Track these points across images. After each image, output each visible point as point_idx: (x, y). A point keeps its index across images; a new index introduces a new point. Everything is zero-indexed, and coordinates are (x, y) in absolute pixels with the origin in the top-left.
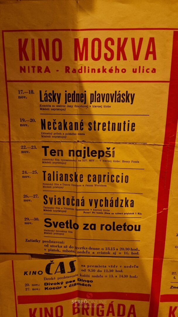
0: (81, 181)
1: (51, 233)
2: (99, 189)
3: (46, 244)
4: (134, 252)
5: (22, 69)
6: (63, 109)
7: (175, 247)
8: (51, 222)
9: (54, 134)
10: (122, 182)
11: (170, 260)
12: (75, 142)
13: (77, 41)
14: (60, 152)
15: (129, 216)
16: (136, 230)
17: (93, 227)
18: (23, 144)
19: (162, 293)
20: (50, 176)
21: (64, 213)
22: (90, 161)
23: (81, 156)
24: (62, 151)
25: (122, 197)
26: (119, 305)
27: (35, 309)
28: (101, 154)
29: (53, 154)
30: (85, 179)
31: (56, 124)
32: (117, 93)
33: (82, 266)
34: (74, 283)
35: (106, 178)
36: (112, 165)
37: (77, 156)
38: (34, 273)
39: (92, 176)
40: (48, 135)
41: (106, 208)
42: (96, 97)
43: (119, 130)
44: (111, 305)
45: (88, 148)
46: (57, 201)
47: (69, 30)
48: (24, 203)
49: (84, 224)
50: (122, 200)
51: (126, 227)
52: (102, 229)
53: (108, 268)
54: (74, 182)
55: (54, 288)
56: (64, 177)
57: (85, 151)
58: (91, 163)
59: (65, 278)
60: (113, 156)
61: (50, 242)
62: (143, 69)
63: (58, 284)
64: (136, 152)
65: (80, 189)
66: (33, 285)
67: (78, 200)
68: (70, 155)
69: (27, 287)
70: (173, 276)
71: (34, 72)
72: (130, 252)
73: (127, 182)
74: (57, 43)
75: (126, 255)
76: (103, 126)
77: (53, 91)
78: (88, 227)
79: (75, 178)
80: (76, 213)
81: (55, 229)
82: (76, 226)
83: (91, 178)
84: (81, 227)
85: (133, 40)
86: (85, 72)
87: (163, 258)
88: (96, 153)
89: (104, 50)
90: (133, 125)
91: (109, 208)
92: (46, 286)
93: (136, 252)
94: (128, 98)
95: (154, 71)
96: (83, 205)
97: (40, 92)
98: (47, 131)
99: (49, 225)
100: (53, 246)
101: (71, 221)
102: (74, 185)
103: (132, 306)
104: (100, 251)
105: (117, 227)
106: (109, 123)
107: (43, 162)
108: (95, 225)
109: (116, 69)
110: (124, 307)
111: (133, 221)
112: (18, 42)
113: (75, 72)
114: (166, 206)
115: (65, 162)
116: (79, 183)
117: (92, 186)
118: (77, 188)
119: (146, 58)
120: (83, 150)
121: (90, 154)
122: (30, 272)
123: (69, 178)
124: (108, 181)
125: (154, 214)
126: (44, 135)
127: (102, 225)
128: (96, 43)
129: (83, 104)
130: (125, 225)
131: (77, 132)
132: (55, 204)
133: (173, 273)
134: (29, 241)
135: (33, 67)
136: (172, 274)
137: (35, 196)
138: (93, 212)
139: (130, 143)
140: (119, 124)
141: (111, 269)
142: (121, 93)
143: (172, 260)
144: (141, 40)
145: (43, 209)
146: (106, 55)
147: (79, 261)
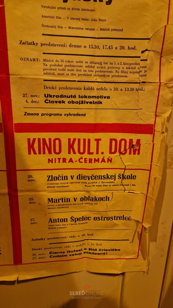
7: (21, 59)
11: (18, 77)
19: (15, 121)
70: (25, 99)
87: (9, 75)
133: (25, 95)
136: (23, 97)
143: (20, 76)
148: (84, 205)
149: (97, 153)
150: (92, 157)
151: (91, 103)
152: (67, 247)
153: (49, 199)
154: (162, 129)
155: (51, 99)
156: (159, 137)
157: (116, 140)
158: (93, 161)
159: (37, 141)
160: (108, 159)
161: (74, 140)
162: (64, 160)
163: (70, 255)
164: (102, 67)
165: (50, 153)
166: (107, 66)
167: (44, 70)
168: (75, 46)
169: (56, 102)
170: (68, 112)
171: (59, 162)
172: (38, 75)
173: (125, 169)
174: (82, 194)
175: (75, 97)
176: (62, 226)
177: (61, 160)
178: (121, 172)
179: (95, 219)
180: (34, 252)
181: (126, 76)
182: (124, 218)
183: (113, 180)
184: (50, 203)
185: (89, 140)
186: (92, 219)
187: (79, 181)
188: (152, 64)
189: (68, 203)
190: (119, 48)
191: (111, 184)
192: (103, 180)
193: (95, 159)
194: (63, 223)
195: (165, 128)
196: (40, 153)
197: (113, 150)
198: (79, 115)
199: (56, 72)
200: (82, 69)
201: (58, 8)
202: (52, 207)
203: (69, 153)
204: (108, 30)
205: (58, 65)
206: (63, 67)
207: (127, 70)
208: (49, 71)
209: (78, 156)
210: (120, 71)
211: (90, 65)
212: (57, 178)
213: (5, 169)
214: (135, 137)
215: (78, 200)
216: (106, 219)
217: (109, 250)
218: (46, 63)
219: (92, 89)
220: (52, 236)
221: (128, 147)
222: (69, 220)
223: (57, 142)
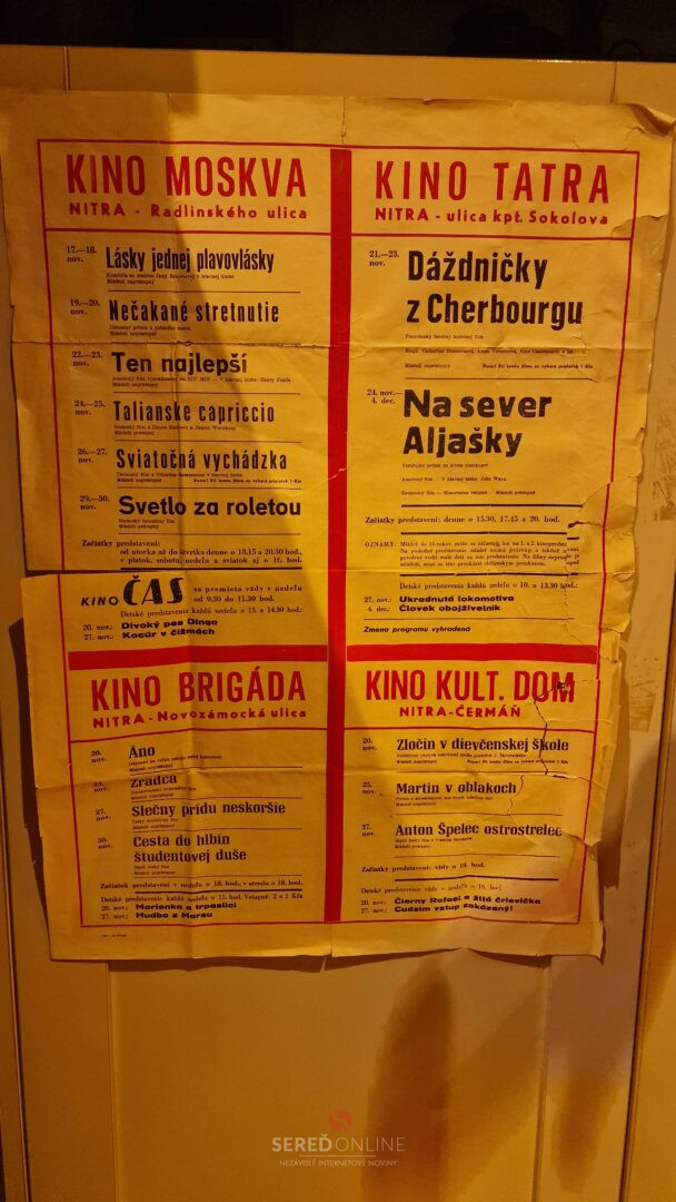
0: (187, 419)
1: (133, 526)
2: (221, 435)
3: (123, 548)
4: (292, 557)
5: (74, 208)
6: (149, 282)
7: (366, 544)
8: (133, 502)
9: (135, 328)
10: (263, 420)
11: (358, 572)
12: (172, 343)
13: (170, 161)
14: (146, 364)
15: (277, 485)
16: (292, 513)
17: (212, 508)
18: (76, 348)
19: (349, 642)
20: (129, 412)
21: (157, 485)
22: (202, 379)
23: (184, 369)
24: (149, 361)
25: (265, 450)
26: (271, 675)
27: (104, 683)
28: (222, 367)
29: (132, 367)
30: (194, 414)
31: (136, 308)
32: (244, 253)
33: (195, 590)
34: (180, 627)
35: (233, 413)
36: (244, 387)
37: (178, 369)
38: (102, 601)
39: (207, 409)
40: (123, 331)
41: (236, 471)
42: (207, 260)
43: (251, 319)
44: (255, 676)
45: (198, 355)
46: (143, 460)
47: (156, 142)
48: (77, 464)
49: (196, 504)
50: (265, 456)
51: (275, 507)
52: (229, 513)
53: (246, 594)
54: (173, 422)
55: (141, 635)
56: (155, 413)
57: (191, 361)
58: (205, 383)
59: (161, 613)
60: (244, 371)
61: (131, 543)
62: (285, 213)
63: (149, 625)
64: (283, 362)
65: (185, 434)
66: (99, 628)
67: (182, 457)
68: (164, 370)
69: (88, 632)
70: (367, 606)
71: (95, 213)
72: (284, 557)
73: (271, 419)
74: (135, 164)
75: (277, 565)
76: (223, 313)
77: (131, 249)
78: (204, 509)
79: (176, 413)
80: (180, 482)
81: (141, 517)
82: (180, 509)
83: (206, 413)
84: (191, 509)
85: (265, 162)
86: (186, 215)
87: (345, 568)
88: (212, 365)
89: (217, 178)
90: (275, 310)
91: (241, 470)
92: (126, 631)
93: (295, 557)
94: (263, 261)
95: (303, 215)
96: (192, 466)
97: (108, 249)
98: (120, 322)
99: (128, 509)
100: (138, 552)
101: (170, 498)
102: (174, 428)
103: (296, 675)
104: (228, 556)
105: (258, 508)
106: (233, 306)
107: (114, 385)
108: (216, 505)
109: (240, 211)
110: (280, 676)
111: (286, 494)
112: (65, 161)
113: (169, 215)
114: (344, 464)
115: (154, 382)
116: (183, 423)
117: (208, 428)
118: (179, 433)
119: (289, 193)
120: (188, 358)
121: (202, 367)
122: (94, 599)
123: (164, 414)
124: (238, 420)
125: (325, 480)
126: (116, 330)
127: (230, 505)
128: (204, 165)
129: (184, 272)
130: (271, 503)
131: (176, 324)
132: (140, 466)
133: (367, 599)
134: (89, 544)
135: (94, 205)
136: (365, 602)
137: (100, 451)
138: (212, 480)
139: (272, 345)
140: (251, 309)
141: (252, 594)
142: (251, 253)
143: (362, 570)
144: (278, 162)
145: (116, 477)
146: (220, 186)
147: (189, 580)
148: (465, 800)
149: (492, 698)
150: (482, 705)
151: (479, 609)
152: (430, 890)
153: (399, 785)
154: (614, 654)
155: (411, 604)
156: (608, 670)
157: (526, 675)
158: (483, 714)
159: (382, 676)
160: (513, 710)
161: (449, 673)
162: (429, 711)
163: (437, 909)
164: (500, 551)
165: (404, 696)
166: (507, 548)
167: (401, 559)
168: (454, 520)
169: (419, 609)
170: (438, 624)
171: (420, 714)
172: (390, 568)
173: (545, 730)
174: (462, 778)
175: (451, 599)
176: (421, 843)
177: (424, 711)
178: (539, 735)
179: (487, 830)
180: (365, 896)
181: (541, 564)
182: (544, 830)
183: (522, 752)
184: (402, 795)
185: (476, 674)
186: (482, 830)
187: (455, 751)
188: (588, 544)
189: (435, 795)
190: (528, 519)
191: (518, 759)
192: (502, 751)
193: (487, 709)
194: (425, 836)
195: (618, 652)
196: (386, 697)
197: (522, 693)
198: (459, 630)
199: (422, 562)
200: (466, 554)
201: (429, 466)
202: (404, 802)
203: (439, 697)
204: (511, 493)
205: (426, 551)
206: (434, 553)
207: (544, 554)
208: (409, 561)
209: (454, 703)
210: (531, 554)
211: (479, 547)
212: (415, 745)
213: (325, 726)
214: (562, 669)
215: (454, 789)
216: (509, 831)
217: (517, 901)
218: (405, 548)
219: (482, 586)
220: (400, 863)
221: (549, 687)
222: (436, 830)
223: (418, 677)
